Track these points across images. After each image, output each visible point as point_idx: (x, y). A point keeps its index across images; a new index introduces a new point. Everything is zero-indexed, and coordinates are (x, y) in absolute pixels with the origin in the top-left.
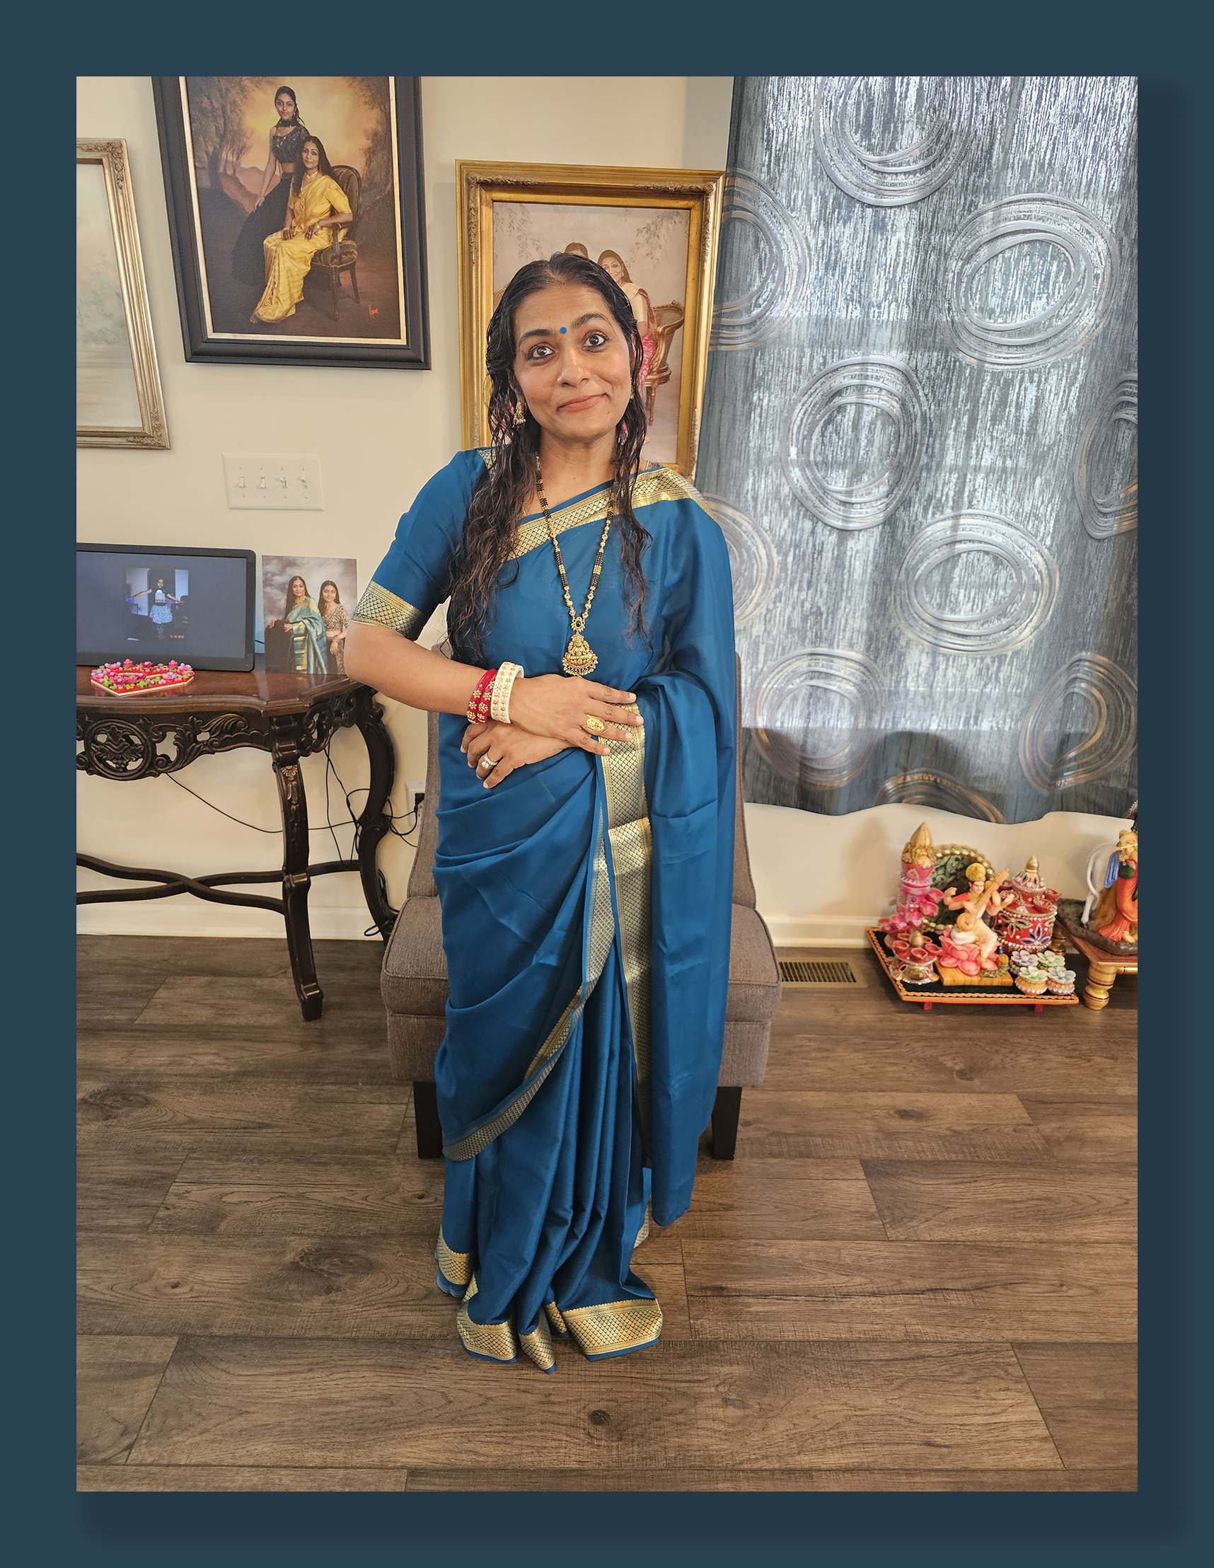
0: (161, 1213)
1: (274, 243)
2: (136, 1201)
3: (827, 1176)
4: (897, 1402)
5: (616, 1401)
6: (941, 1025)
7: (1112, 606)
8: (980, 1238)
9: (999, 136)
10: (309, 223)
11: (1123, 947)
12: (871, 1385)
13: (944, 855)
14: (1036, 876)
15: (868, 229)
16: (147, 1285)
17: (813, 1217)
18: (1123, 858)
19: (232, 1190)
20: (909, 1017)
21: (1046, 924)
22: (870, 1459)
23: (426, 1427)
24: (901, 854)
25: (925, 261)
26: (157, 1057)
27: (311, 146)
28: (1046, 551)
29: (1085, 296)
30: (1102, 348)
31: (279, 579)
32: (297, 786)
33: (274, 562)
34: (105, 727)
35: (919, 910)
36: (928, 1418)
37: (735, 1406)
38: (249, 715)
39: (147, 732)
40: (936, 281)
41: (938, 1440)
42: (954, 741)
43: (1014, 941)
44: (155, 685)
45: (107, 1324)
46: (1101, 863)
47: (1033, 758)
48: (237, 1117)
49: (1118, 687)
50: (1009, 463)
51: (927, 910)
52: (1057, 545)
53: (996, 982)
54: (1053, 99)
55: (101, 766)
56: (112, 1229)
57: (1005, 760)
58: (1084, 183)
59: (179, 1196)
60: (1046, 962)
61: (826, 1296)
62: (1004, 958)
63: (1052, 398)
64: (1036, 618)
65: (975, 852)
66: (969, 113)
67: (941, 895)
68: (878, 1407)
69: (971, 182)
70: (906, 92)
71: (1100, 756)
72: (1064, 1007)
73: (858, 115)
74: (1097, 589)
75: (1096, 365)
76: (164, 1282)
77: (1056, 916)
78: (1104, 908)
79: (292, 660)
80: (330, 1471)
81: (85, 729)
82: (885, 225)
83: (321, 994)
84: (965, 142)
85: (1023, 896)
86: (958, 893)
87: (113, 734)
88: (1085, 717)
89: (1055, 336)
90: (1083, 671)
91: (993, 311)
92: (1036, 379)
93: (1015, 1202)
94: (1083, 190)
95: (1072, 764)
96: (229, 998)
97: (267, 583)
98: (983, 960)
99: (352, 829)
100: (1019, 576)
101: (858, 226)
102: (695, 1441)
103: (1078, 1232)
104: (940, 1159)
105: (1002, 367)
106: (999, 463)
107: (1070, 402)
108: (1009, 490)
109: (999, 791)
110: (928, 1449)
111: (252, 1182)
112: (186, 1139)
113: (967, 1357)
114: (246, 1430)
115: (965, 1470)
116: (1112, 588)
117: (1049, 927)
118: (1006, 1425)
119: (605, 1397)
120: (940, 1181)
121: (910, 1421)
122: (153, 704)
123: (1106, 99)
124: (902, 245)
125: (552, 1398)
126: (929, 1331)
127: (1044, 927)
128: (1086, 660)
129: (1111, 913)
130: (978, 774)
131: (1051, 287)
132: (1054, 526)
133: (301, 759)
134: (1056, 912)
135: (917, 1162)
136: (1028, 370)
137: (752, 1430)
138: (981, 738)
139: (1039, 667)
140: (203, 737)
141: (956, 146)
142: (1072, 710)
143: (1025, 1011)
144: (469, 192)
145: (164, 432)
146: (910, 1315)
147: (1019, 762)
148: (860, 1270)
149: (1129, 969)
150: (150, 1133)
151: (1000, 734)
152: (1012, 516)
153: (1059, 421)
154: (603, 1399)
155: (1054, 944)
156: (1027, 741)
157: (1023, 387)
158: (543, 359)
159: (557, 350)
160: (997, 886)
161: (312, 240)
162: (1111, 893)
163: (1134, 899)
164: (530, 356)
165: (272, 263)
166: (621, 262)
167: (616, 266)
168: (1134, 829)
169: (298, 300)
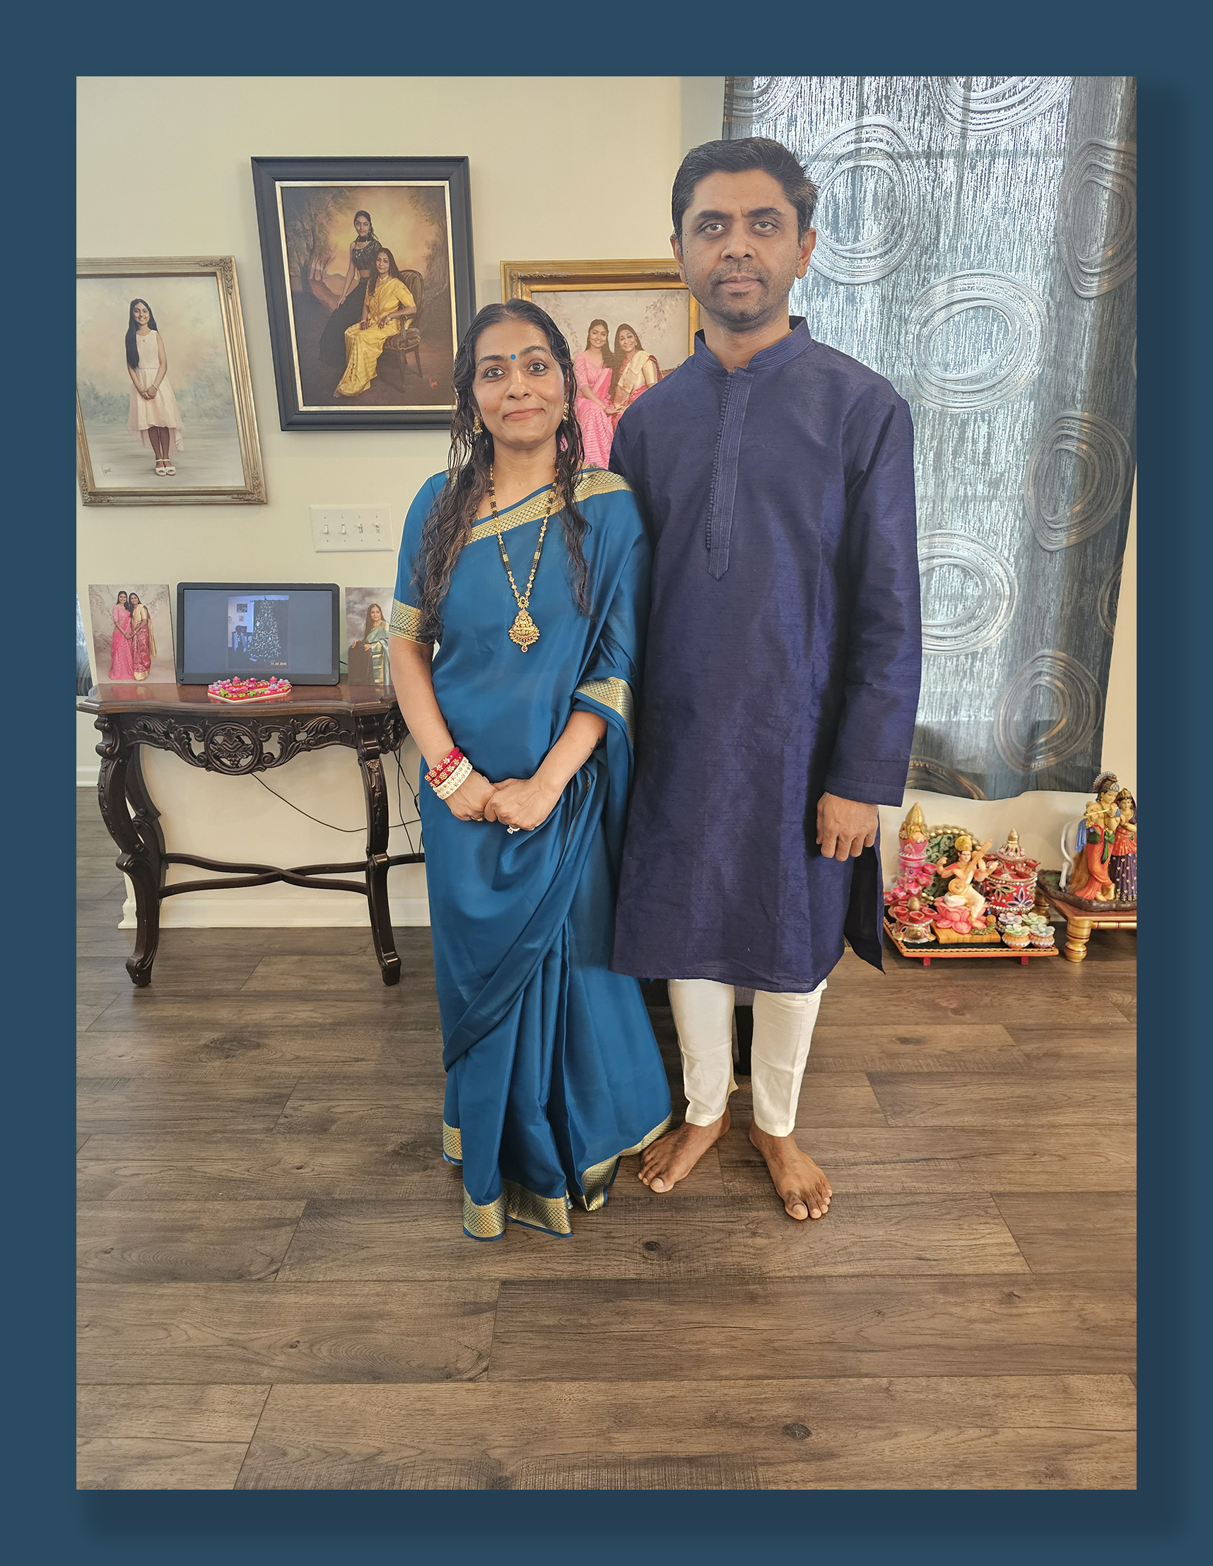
1: (353, 333)
2: (259, 1113)
3: (837, 1085)
4: (895, 1233)
5: (664, 1235)
6: (938, 976)
7: (1067, 611)
8: (967, 1124)
9: (943, 227)
10: (382, 316)
12: (873, 1222)
13: (938, 835)
14: (1017, 846)
15: (841, 302)
16: (276, 1167)
17: (826, 1113)
18: (1089, 825)
19: (338, 1104)
20: (909, 971)
21: (1028, 888)
23: (512, 1254)
24: (898, 832)
25: (888, 326)
26: (264, 1014)
27: (384, 257)
28: (1005, 561)
29: (1022, 349)
30: (1039, 390)
31: (359, 607)
32: (379, 777)
33: (356, 592)
34: (222, 730)
35: (917, 881)
36: (920, 1242)
37: (762, 1237)
38: (339, 717)
39: (256, 733)
40: (899, 342)
41: (928, 1256)
42: (939, 730)
43: (1001, 904)
44: (262, 694)
45: (248, 1194)
46: (1072, 833)
47: (1007, 741)
48: (337, 1054)
49: (1078, 679)
50: (970, 491)
51: (923, 881)
52: (1013, 556)
53: (986, 939)
54: (985, 197)
55: (218, 763)
56: (243, 1132)
57: (983, 744)
58: (1014, 260)
59: (294, 1108)
60: (1030, 921)
62: (992, 918)
63: (1000, 433)
64: (1000, 619)
66: (917, 210)
67: (935, 867)
68: (879, 1236)
69: (923, 262)
70: (864, 198)
71: (1067, 740)
72: (1045, 959)
73: (827, 215)
74: (1053, 596)
75: (1035, 405)
76: (290, 1166)
77: (1037, 882)
78: (1078, 874)
79: (372, 674)
80: (438, 1283)
81: (205, 732)
82: (854, 298)
83: (399, 962)
84: (916, 231)
85: (1007, 864)
86: (949, 863)
87: (228, 736)
88: (1053, 707)
89: (1000, 382)
90: (1044, 665)
91: (948, 365)
92: (987, 418)
93: (997, 1099)
94: (1014, 266)
95: (1043, 748)
96: (319, 971)
97: (350, 610)
98: (974, 920)
100: (984, 584)
102: (730, 1259)
103: (1050, 1118)
104: (935, 1070)
105: (960, 410)
106: (961, 492)
107: (1015, 436)
108: (971, 512)
109: (979, 772)
110: (921, 1261)
111: (353, 1098)
112: (295, 1071)
113: (953, 1203)
114: (369, 1258)
115: (951, 1275)
116: (1066, 593)
117: (1031, 891)
118: (985, 1246)
119: (655, 1233)
120: (934, 1086)
121: (906, 1244)
122: (261, 710)
123: (1027, 195)
124: (869, 314)
125: (613, 1234)
126: (923, 1186)
127: (1026, 891)
128: (1049, 657)
129: (1085, 877)
130: (960, 757)
131: (993, 343)
132: (1010, 540)
133: (381, 755)
134: (1036, 879)
135: (915, 1073)
136: (979, 411)
137: (776, 1252)
138: (962, 726)
139: (1006, 661)
140: (301, 737)
141: (909, 235)
142: (1039, 701)
143: (1012, 963)
144: (512, 286)
145: (263, 490)
146: (907, 1176)
147: (995, 745)
148: (865, 1147)
149: (1102, 925)
150: (264, 1066)
151: (977, 722)
152: (975, 534)
153: (1008, 452)
154: (654, 1235)
155: (1038, 908)
156: (1001, 728)
157: (976, 426)
158: (495, 378)
159: (507, 371)
160: (982, 856)
161: (384, 329)
162: (1083, 858)
163: (1103, 862)
164: (485, 375)
165: (351, 348)
166: (634, 333)
167: (629, 337)
168: (1099, 800)
169: (372, 377)
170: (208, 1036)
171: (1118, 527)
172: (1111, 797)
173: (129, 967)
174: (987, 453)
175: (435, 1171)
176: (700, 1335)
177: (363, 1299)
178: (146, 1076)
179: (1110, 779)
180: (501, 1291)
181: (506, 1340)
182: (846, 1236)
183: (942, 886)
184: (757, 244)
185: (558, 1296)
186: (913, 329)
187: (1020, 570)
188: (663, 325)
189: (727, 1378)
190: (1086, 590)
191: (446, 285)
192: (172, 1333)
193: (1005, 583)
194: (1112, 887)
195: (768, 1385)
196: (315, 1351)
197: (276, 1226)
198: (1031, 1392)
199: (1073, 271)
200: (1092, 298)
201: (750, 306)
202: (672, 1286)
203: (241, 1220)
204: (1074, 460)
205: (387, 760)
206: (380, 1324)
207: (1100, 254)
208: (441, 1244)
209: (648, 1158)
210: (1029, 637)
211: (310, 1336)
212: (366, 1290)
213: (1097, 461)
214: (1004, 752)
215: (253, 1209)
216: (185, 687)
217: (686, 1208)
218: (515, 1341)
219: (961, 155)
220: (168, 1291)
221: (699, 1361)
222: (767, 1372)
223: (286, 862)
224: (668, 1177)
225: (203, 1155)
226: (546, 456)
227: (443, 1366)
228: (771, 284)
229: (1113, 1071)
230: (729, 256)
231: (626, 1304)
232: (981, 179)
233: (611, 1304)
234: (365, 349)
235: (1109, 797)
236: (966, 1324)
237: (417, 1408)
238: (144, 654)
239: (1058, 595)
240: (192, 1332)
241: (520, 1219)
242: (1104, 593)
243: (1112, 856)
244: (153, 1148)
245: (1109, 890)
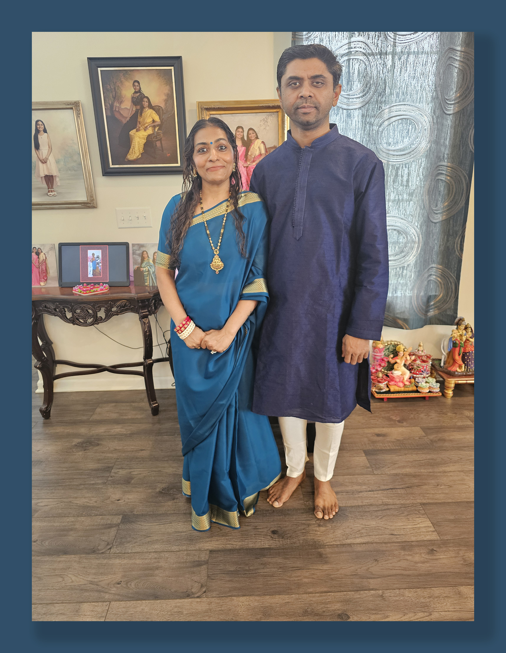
0: (110, 479)
1: (133, 133)
2: (100, 476)
3: (351, 456)
4: (380, 523)
5: (280, 527)
7: (442, 248)
8: (408, 472)
9: (388, 84)
10: (145, 126)
11: (456, 373)
12: (371, 518)
13: (388, 344)
14: (422, 349)
15: (345, 117)
16: (108, 500)
17: (347, 469)
18: (453, 339)
19: (134, 470)
20: (378, 404)
21: (428, 367)
22: (372, 540)
23: (214, 538)
25: (365, 127)
26: (101, 430)
27: (146, 100)
28: (416, 227)
29: (422, 137)
30: (430, 154)
31: (138, 252)
32: (148, 326)
33: (136, 246)
34: (79, 307)
35: (380, 365)
36: (392, 527)
37: (322, 527)
38: (130, 300)
39: (94, 308)
40: (369, 134)
41: (395, 533)
43: (416, 374)
44: (97, 291)
45: (96, 513)
46: (446, 343)
47: (418, 304)
48: (133, 448)
49: (447, 277)
50: (400, 198)
51: (383, 364)
52: (420, 225)
53: (410, 389)
54: (405, 71)
55: (78, 321)
56: (93, 484)
57: (407, 306)
58: (418, 98)
59: (115, 473)
60: (429, 381)
61: (353, 493)
62: (413, 380)
63: (413, 173)
64: (414, 252)
65: (400, 343)
66: (376, 77)
67: (388, 359)
68: (374, 525)
69: (379, 100)
70: (354, 72)
71: (443, 303)
72: (436, 397)
74: (436, 242)
75: (428, 160)
76: (114, 499)
77: (431, 364)
78: (449, 360)
79: (144, 281)
80: (182, 552)
81: (72, 308)
82: (351, 115)
83: (158, 406)
84: (376, 87)
86: (394, 357)
87: (82, 310)
88: (436, 289)
89: (413, 151)
90: (433, 271)
91: (390, 143)
92: (407, 166)
93: (420, 461)
94: (418, 101)
95: (432, 307)
96: (123, 410)
97: (133, 253)
98: (405, 381)
99: (165, 346)
100: (407, 238)
101: (341, 116)
102: (309, 537)
103: (443, 469)
104: (392, 448)
105: (395, 163)
106: (397, 198)
107: (420, 174)
108: (401, 207)
109: (406, 317)
110: (392, 536)
111: (141, 467)
112: (115, 455)
113: (404, 508)
114: (150, 541)
115: (406, 541)
116: (442, 240)
117: (429, 368)
118: (419, 528)
119: (276, 526)
120: (392, 455)
121: (385, 528)
122: (96, 298)
123: (423, 70)
124: (357, 122)
125: (257, 527)
126: (391, 501)
128: (434, 268)
129: (452, 362)
130: (398, 311)
131: (410, 134)
132: (418, 218)
133: (149, 316)
134: (431, 363)
135: (384, 450)
136: (404, 163)
137: (329, 533)
138: (398, 298)
139: (417, 270)
140: (114, 309)
141: (373, 88)
142: (430, 286)
143: (422, 399)
144: (202, 112)
145: (95, 202)
146: (383, 497)
147: (412, 306)
148: (365, 484)
149: (460, 382)
150: (101, 454)
151: (405, 296)
152: (403, 216)
153: (417, 181)
154: (275, 527)
155: (431, 375)
156: (415, 298)
157: (403, 170)
158: (203, 153)
159: (209, 150)
160: (408, 353)
161: (146, 131)
162: (451, 354)
163: (459, 355)
164: (199, 151)
165: (132, 140)
166: (255, 132)
167: (253, 133)
168: (457, 329)
169: (141, 152)
170: (76, 441)
171: (463, 212)
172: (462, 327)
173: (41, 411)
174: (408, 181)
175: (178, 500)
176: (298, 573)
177: (149, 561)
178: (49, 460)
179: (462, 320)
180: (210, 555)
181: (213, 578)
182: (359, 525)
183: (391, 367)
184: (314, 91)
185: (235, 557)
186: (375, 128)
187: (422, 231)
188: (268, 128)
189: (311, 593)
190: (450, 239)
191: (173, 112)
192: (64, 579)
193: (416, 237)
194: (463, 366)
195: (329, 595)
196: (129, 586)
197: (109, 528)
198: (445, 595)
199: (443, 103)
200: (451, 114)
201: (311, 118)
202: (284, 550)
203: (93, 525)
204: (444, 183)
205: (152, 318)
206: (157, 572)
207: (454, 95)
208: (182, 534)
209: (271, 492)
210: (426, 260)
211: (126, 579)
212: (150, 556)
213: (454, 184)
214: (417, 309)
215: (98, 520)
216: (63, 288)
217: (288, 514)
218: (217, 578)
219: (394, 54)
220: (63, 559)
221: (299, 585)
222: (329, 589)
223: (108, 363)
224: (280, 500)
225: (76, 495)
226: (225, 187)
227: (185, 591)
228: (321, 109)
229: (468, 447)
230: (302, 97)
231: (265, 559)
232: (403, 64)
233: (259, 560)
234: (138, 140)
235: (461, 327)
236: (414, 564)
237: (175, 611)
238: (44, 274)
239: (438, 242)
240: (74, 578)
241: (217, 521)
242: (458, 240)
243: (463, 352)
244: (53, 493)
245: (462, 367)
